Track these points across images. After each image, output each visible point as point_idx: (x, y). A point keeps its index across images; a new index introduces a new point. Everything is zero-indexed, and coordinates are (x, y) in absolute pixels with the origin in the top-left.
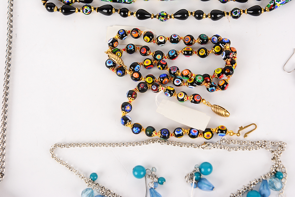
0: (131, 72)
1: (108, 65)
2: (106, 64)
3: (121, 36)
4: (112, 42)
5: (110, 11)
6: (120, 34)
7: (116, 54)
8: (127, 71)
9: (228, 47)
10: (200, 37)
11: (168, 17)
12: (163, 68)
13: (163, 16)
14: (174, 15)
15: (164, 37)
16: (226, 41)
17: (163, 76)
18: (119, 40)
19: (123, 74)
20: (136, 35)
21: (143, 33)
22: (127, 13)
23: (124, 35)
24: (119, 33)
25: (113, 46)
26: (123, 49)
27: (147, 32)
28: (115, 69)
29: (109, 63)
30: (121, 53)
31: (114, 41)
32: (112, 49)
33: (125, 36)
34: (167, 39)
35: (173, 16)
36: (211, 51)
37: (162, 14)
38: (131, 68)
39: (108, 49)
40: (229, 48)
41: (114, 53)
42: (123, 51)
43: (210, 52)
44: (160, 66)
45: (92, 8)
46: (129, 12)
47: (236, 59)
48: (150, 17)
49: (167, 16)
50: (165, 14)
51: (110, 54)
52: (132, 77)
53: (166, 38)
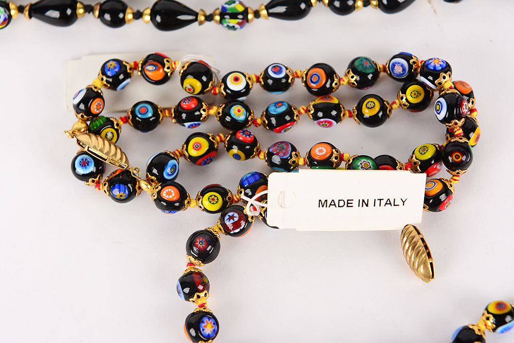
0: (153, 184)
1: (80, 171)
2: (74, 168)
3: (111, 80)
4: (86, 100)
5: (69, 12)
6: (109, 73)
7: (103, 134)
8: (143, 185)
9: (447, 83)
10: (353, 67)
11: (250, 16)
12: (248, 154)
13: (234, 16)
14: (268, 7)
15: (245, 76)
16: (437, 65)
17: (252, 180)
18: (106, 93)
19: (131, 195)
20: (158, 75)
21: (179, 68)
22: (121, 16)
23: (121, 77)
24: (103, 71)
25: (88, 112)
26: (121, 118)
27: (192, 63)
28: (102, 181)
29: (84, 164)
30: (117, 130)
31: (91, 95)
32: (88, 120)
33: (124, 80)
34: (255, 79)
35: (264, 12)
36: (397, 101)
37: (231, 9)
38: (153, 174)
39: (75, 121)
40: (453, 86)
41: (97, 133)
42: (121, 123)
43: (395, 106)
44: (235, 150)
45: (12, 6)
46: (128, 11)
47: (474, 114)
48: (196, 20)
49: (245, 13)
50: (241, 9)
51: (84, 138)
52: (159, 200)
53: (249, 79)
